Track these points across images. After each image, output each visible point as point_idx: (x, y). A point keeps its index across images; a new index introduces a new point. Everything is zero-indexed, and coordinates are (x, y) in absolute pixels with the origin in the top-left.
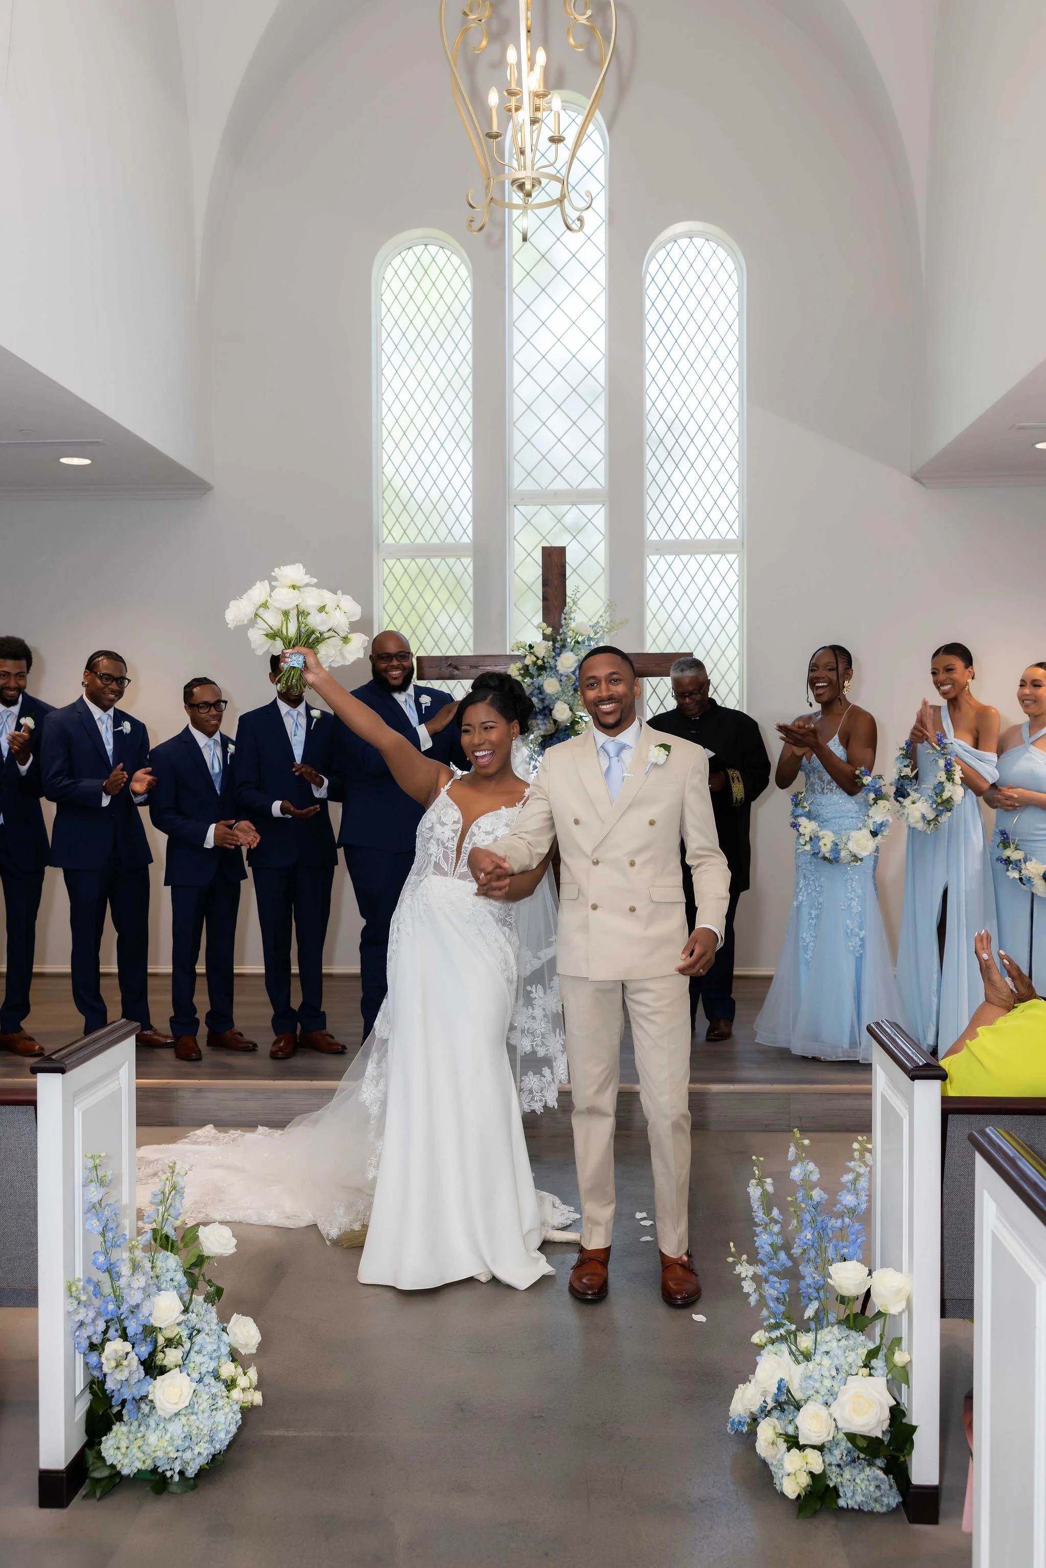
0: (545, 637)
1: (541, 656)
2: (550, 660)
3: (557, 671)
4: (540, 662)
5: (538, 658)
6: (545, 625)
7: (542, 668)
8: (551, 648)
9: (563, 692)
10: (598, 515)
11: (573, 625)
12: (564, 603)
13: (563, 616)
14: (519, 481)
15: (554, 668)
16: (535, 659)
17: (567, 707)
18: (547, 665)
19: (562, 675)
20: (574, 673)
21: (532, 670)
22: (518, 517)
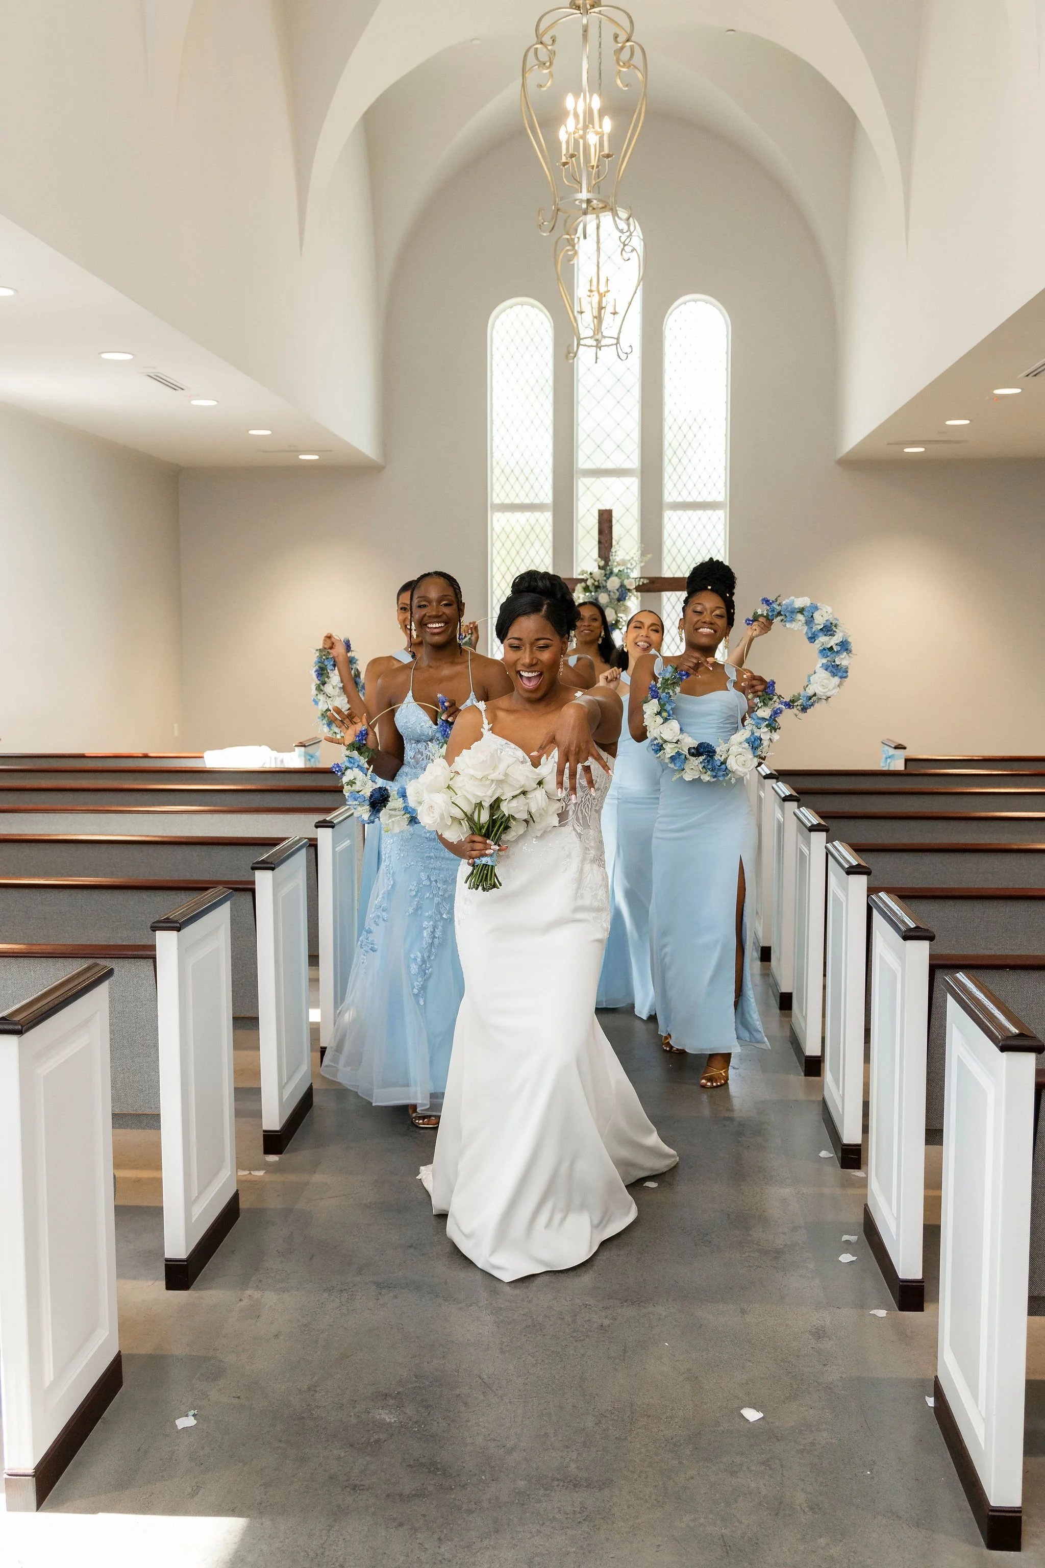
0: (600, 568)
1: (597, 580)
2: (603, 582)
3: (607, 589)
4: (596, 583)
5: (595, 581)
6: (599, 559)
7: (597, 588)
8: (603, 575)
9: (611, 602)
10: (633, 484)
11: (618, 559)
12: (611, 546)
13: (611, 554)
14: (583, 461)
15: (605, 587)
16: (593, 581)
17: (613, 611)
18: (601, 585)
19: (610, 592)
20: (618, 590)
21: (592, 588)
22: (582, 485)
